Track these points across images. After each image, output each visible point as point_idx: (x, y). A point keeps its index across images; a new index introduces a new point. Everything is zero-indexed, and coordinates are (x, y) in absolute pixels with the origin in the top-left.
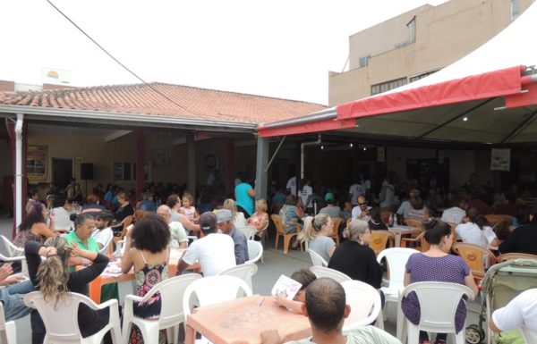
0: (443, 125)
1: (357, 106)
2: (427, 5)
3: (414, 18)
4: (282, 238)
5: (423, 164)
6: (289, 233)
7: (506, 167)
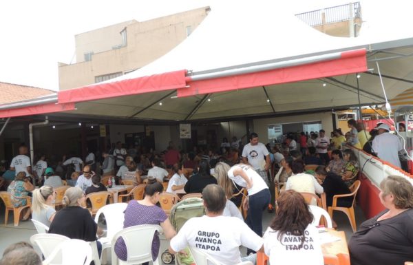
0: (147, 108)
1: (74, 93)
2: (134, 20)
3: (125, 29)
4: (11, 212)
5: (137, 137)
6: (19, 207)
7: (189, 136)
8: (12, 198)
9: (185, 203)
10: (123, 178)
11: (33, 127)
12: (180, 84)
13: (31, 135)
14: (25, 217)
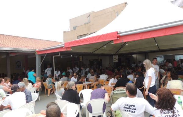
0: (99, 49)
1: (71, 43)
2: (93, 11)
3: (90, 15)
4: (47, 90)
5: (94, 61)
6: (50, 88)
7: (117, 61)
8: (47, 85)
9: (117, 91)
10: (89, 78)
11: (55, 57)
12: (115, 38)
13: (54, 60)
14: (52, 93)
